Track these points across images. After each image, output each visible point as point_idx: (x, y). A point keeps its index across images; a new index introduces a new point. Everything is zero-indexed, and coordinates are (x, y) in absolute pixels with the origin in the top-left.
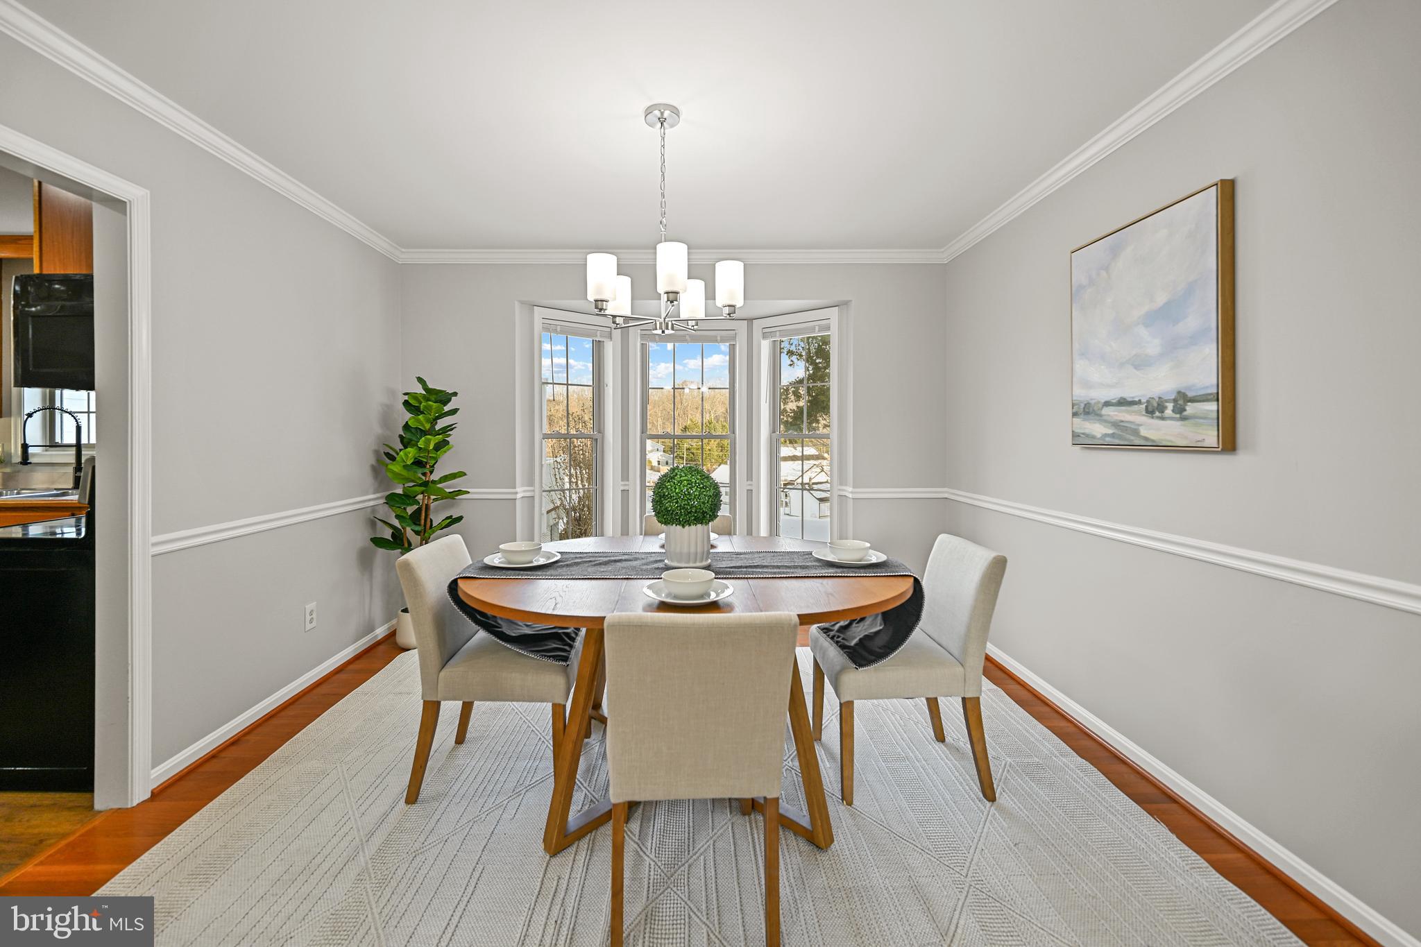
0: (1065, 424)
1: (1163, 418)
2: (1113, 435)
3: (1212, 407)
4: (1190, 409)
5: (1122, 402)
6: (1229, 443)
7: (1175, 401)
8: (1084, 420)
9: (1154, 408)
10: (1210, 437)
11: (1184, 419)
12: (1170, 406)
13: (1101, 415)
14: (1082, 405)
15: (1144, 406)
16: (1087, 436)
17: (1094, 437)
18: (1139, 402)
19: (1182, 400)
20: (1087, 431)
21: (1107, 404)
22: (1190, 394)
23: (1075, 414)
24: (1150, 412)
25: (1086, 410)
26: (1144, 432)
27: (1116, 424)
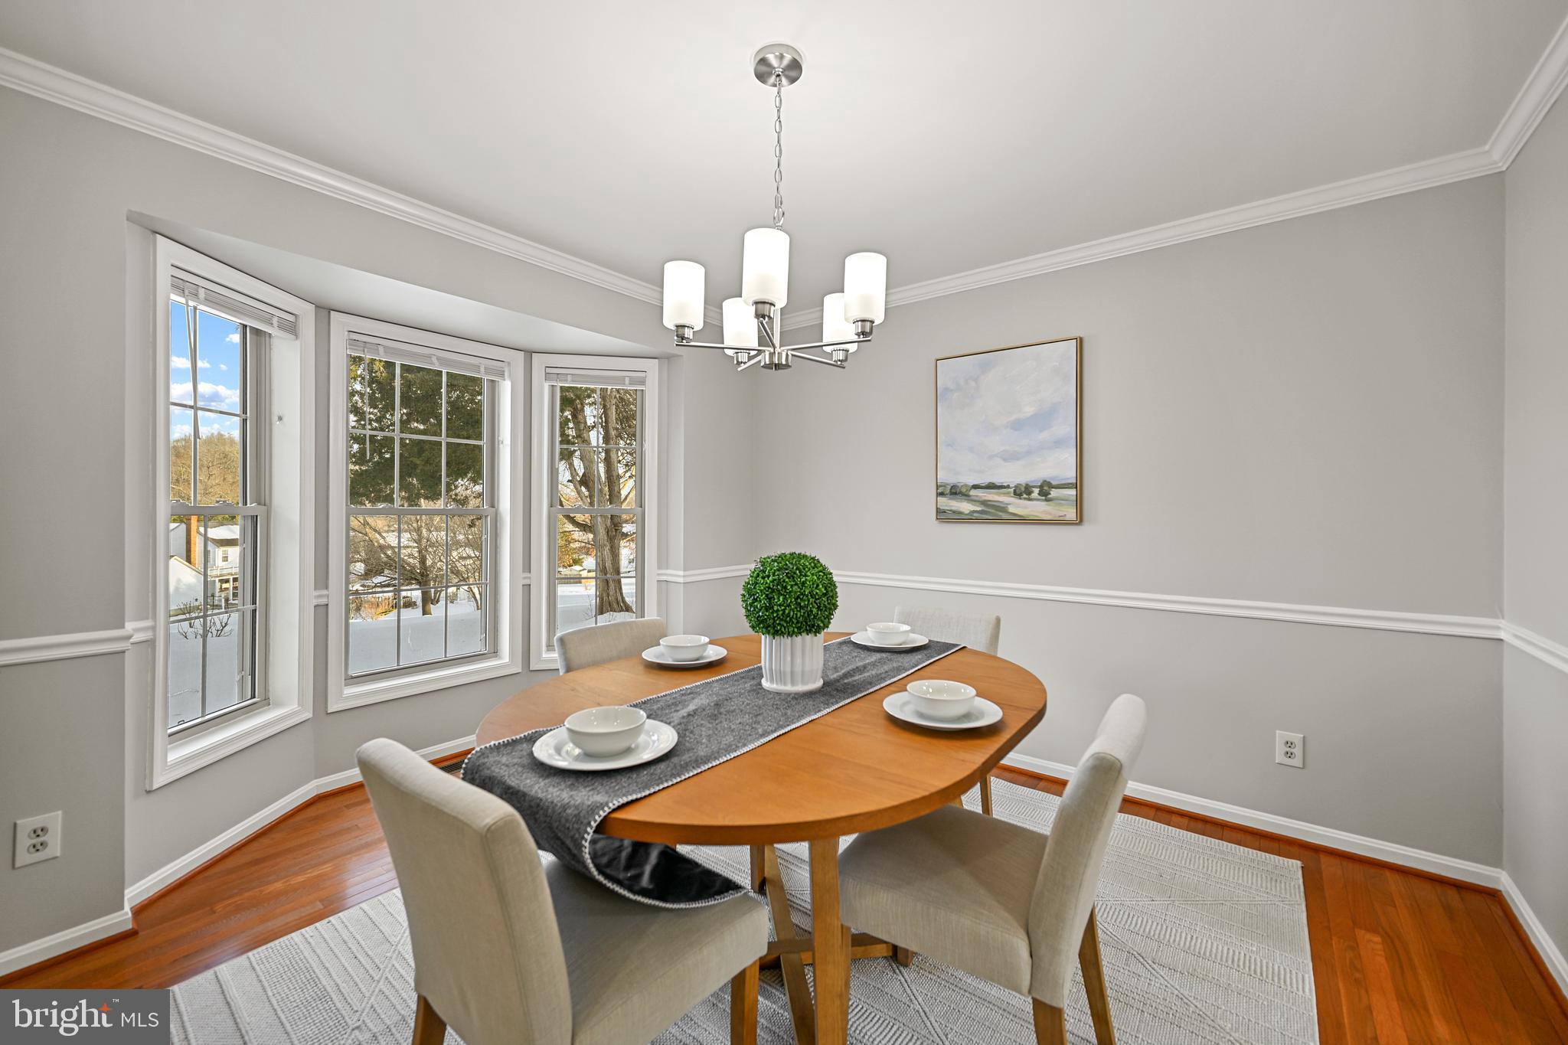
0: (928, 502)
1: (1030, 499)
2: (981, 512)
3: (1073, 492)
4: (1054, 493)
5: (991, 486)
6: (1080, 519)
7: (1041, 487)
8: (950, 499)
9: (1023, 492)
10: (1071, 513)
11: (1049, 500)
12: (1036, 491)
13: (968, 496)
14: (949, 487)
15: (1012, 490)
16: (954, 512)
17: (961, 513)
18: (1008, 487)
19: (1045, 489)
20: (953, 508)
21: (975, 487)
22: (1054, 483)
23: (942, 494)
24: (1018, 493)
25: (955, 492)
26: (1011, 509)
27: (984, 503)
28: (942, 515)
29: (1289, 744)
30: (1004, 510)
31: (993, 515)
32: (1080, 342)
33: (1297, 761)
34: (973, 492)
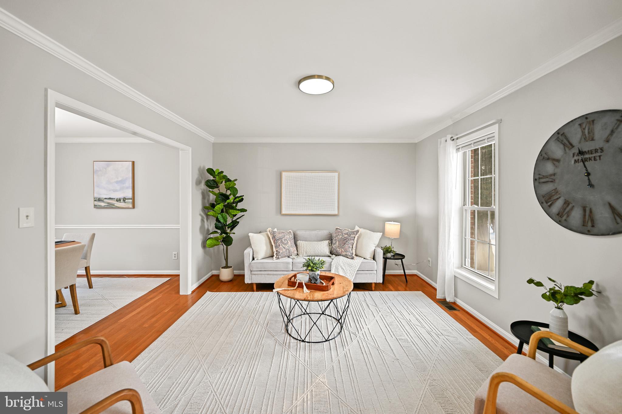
0: (92, 203)
1: (120, 202)
2: (107, 206)
3: (131, 200)
4: (126, 201)
5: (110, 199)
6: (134, 207)
7: (123, 199)
8: (98, 202)
9: (118, 200)
10: (131, 206)
11: (125, 202)
12: (122, 200)
13: (103, 201)
14: (98, 199)
15: (116, 200)
16: (99, 206)
17: (101, 206)
18: (115, 199)
19: (124, 200)
20: (99, 205)
21: (106, 199)
22: (126, 198)
23: (95, 201)
24: (117, 201)
25: (99, 200)
26: (115, 205)
27: (108, 203)
28: (95, 206)
29: (175, 255)
30: (113, 205)
31: (110, 206)
32: (133, 163)
33: (176, 258)
34: (105, 200)
